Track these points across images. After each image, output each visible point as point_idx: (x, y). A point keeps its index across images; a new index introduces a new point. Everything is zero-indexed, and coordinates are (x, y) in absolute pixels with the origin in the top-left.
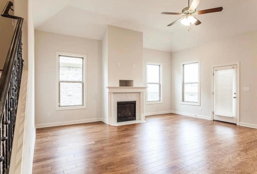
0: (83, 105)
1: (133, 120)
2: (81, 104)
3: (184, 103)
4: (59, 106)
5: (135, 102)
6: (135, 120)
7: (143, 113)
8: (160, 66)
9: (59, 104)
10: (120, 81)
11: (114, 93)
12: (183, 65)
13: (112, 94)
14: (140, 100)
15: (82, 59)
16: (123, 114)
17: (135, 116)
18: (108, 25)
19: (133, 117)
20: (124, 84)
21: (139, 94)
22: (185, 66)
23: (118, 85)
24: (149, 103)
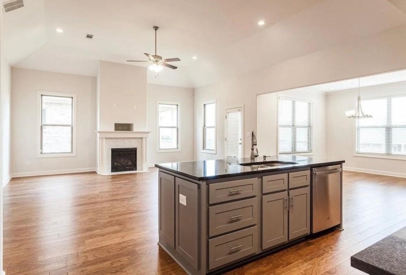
0: (72, 152)
1: (133, 170)
2: (70, 151)
3: (204, 151)
4: (41, 153)
5: (136, 149)
6: (136, 170)
7: (146, 161)
8: (177, 105)
9: (41, 151)
10: (115, 124)
11: (106, 138)
12: (205, 105)
13: (104, 139)
14: (142, 147)
15: (71, 99)
16: (121, 164)
17: (135, 165)
18: (100, 61)
19: (134, 166)
20: (125, 128)
21: (140, 140)
22: (207, 106)
23: (113, 128)
24: (161, 151)
